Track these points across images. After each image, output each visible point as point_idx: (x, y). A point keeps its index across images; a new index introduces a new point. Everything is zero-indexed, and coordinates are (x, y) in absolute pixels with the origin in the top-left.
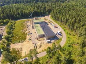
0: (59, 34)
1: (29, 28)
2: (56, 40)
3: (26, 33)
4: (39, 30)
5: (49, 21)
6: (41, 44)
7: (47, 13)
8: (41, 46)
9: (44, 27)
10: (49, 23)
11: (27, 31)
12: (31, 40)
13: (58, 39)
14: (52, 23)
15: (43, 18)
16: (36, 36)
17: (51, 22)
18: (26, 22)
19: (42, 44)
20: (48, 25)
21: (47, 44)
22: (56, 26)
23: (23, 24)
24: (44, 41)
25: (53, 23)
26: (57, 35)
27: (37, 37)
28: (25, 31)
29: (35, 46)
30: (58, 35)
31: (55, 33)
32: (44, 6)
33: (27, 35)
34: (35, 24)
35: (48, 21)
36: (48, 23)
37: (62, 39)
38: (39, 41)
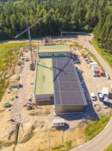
0: (102, 99)
1: (22, 68)
2: (88, 121)
3: (8, 83)
4: (44, 78)
5: (86, 53)
6: (33, 128)
7: (86, 28)
8: (30, 136)
9: (61, 70)
10: (85, 57)
11: (14, 77)
12: (10, 106)
13: (95, 117)
14: (92, 59)
15: (73, 40)
16: (29, 97)
17: (92, 55)
18: (21, 49)
19: (36, 130)
20: (79, 63)
21: (52, 133)
22: (101, 72)
23: (12, 55)
24: (46, 119)
25: (95, 58)
26: (94, 103)
27: (30, 100)
28: (7, 76)
29: (12, 133)
30: (98, 102)
31: (92, 95)
32: (80, 9)
33: (8, 90)
34: (41, 57)
35: (81, 50)
36: (81, 59)
37: (107, 120)
38: (33, 115)
